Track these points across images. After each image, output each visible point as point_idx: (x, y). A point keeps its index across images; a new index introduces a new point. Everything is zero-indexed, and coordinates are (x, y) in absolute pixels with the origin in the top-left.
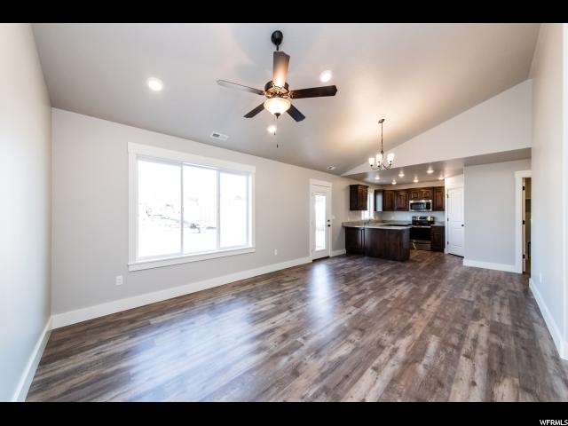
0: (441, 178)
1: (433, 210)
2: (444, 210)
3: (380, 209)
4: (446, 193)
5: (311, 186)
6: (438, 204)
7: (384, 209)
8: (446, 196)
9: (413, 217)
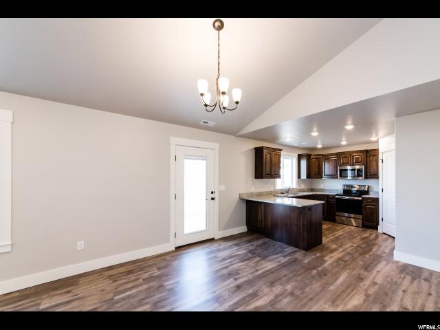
0: (373, 139)
1: (366, 178)
2: (378, 178)
3: (304, 175)
4: (380, 157)
5: (173, 147)
6: (372, 170)
7: (309, 176)
8: (380, 161)
9: (344, 186)
